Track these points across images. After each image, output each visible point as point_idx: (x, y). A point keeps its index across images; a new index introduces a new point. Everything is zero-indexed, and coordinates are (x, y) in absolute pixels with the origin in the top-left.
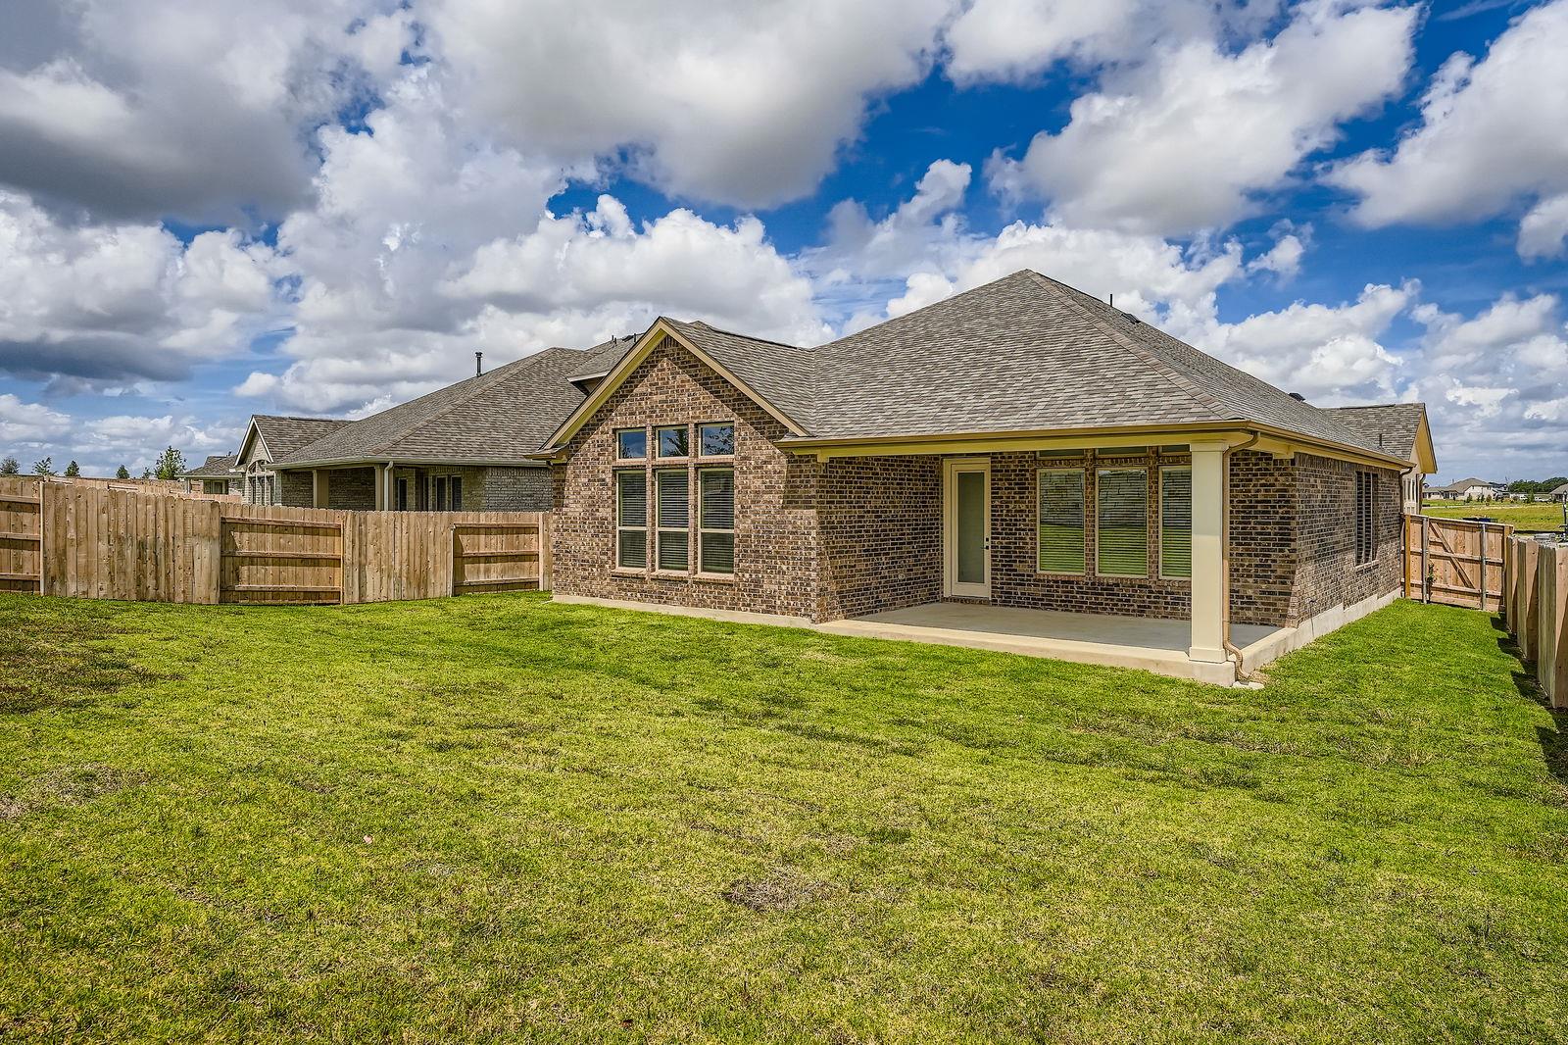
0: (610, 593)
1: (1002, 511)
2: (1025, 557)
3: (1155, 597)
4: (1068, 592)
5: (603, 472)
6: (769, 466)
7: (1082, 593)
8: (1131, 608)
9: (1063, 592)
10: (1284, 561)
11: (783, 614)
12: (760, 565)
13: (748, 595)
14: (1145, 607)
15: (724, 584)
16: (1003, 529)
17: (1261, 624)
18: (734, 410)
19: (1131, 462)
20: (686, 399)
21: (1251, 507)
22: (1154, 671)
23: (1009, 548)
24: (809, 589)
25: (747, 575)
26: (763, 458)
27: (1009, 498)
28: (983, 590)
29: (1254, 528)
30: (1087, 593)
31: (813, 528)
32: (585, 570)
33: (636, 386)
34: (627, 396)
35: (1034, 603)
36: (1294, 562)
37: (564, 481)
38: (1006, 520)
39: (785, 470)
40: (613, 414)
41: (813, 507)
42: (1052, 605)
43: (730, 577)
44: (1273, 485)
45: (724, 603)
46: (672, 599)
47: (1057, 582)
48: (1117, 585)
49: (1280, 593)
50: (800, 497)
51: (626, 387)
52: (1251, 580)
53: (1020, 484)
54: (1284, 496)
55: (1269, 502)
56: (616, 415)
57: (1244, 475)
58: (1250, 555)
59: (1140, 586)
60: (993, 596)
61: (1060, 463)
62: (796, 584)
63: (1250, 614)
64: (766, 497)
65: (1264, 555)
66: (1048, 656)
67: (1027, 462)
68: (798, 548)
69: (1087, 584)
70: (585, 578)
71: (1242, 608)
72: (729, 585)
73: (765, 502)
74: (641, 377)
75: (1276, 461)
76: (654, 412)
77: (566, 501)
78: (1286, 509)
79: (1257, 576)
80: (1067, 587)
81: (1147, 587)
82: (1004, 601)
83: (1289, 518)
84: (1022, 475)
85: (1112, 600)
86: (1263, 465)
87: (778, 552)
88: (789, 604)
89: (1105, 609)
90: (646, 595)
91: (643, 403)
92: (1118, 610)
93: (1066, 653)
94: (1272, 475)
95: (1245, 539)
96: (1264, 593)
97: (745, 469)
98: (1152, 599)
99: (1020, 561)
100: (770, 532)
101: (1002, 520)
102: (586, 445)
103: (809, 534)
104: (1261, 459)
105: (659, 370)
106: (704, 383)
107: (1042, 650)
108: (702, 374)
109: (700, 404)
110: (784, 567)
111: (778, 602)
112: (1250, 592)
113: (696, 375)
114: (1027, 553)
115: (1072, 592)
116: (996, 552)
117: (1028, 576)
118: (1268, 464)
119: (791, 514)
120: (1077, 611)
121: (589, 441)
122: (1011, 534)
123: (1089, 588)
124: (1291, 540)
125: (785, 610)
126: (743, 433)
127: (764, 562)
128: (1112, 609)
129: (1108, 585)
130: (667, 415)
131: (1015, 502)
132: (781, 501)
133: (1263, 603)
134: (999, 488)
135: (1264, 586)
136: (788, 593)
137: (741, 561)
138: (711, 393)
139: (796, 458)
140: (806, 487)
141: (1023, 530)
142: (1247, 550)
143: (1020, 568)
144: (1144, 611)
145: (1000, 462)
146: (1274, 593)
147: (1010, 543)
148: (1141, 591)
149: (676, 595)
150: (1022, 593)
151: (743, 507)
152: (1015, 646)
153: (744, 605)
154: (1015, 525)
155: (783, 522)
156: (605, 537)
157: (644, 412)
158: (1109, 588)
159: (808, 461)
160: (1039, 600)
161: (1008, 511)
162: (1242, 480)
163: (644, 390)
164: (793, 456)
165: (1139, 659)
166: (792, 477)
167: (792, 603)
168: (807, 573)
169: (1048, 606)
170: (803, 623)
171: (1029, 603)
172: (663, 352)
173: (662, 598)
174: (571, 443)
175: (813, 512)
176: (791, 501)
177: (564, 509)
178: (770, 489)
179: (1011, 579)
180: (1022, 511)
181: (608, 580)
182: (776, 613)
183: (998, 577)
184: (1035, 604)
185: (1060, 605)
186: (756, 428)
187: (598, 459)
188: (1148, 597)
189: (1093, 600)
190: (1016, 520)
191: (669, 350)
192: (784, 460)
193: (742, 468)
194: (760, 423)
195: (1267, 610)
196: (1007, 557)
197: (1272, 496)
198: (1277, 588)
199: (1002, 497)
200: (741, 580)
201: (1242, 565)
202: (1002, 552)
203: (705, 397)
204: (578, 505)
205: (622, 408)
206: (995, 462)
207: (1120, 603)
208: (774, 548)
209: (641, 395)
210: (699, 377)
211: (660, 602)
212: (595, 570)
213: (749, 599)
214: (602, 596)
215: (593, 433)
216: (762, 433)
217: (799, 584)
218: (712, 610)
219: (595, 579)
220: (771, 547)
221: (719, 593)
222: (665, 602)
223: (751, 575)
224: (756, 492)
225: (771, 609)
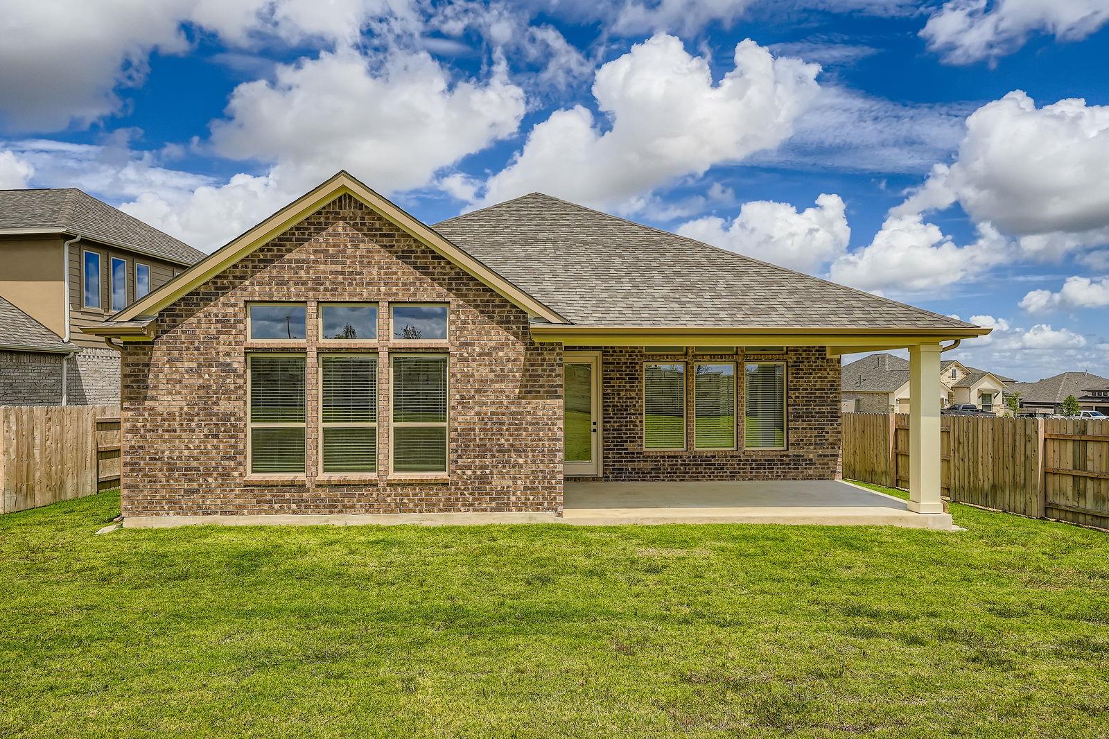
0: (240, 507)
1: (614, 398)
2: (635, 438)
3: (743, 465)
4: (673, 465)
5: (228, 354)
6: (501, 354)
7: (685, 465)
8: (725, 474)
9: (670, 465)
10: (833, 432)
11: (520, 510)
12: (488, 461)
13: (470, 494)
14: (735, 472)
15: (436, 484)
16: (615, 414)
17: (819, 479)
18: (449, 290)
19: (722, 358)
20: (375, 273)
21: (812, 393)
23: (621, 430)
24: (554, 482)
25: (469, 472)
26: (492, 344)
27: (620, 386)
28: (590, 468)
29: (814, 409)
30: (689, 465)
31: (559, 418)
33: (290, 251)
34: (271, 262)
35: (643, 476)
36: (839, 432)
37: (148, 365)
38: (617, 406)
39: (522, 358)
40: (247, 283)
41: (559, 397)
42: (659, 477)
43: (442, 475)
44: (826, 377)
45: (434, 505)
46: (352, 507)
47: (664, 457)
48: (714, 457)
49: (831, 456)
50: (542, 386)
52: (812, 447)
53: (632, 375)
54: (833, 385)
55: (824, 389)
56: (252, 284)
57: (807, 370)
58: (811, 429)
59: (732, 457)
60: (604, 473)
61: (667, 358)
62: (536, 478)
63: (811, 472)
64: (497, 386)
65: (821, 429)
67: (637, 356)
68: (540, 440)
69: (689, 457)
70: (190, 492)
71: (806, 469)
72: (443, 484)
73: (495, 391)
74: (297, 240)
75: (828, 360)
76: (322, 284)
77: (150, 393)
78: (834, 395)
79: (816, 444)
80: (672, 461)
81: (736, 457)
82: (616, 477)
83: (836, 401)
84: (632, 367)
85: (710, 469)
86: (819, 363)
87: (512, 445)
88: (527, 499)
89: (704, 477)
90: (308, 506)
91: (302, 273)
92: (715, 476)
94: (825, 370)
95: (807, 417)
96: (820, 456)
97: (465, 355)
98: (741, 466)
99: (630, 442)
100: (502, 424)
101: (613, 406)
102: (193, 320)
103: (554, 424)
104: (818, 358)
105: (329, 235)
106: (405, 256)
108: (402, 245)
109: (399, 279)
110: (521, 461)
111: (513, 499)
112: (811, 456)
113: (392, 246)
114: (637, 434)
115: (677, 465)
116: (609, 434)
117: (637, 453)
118: (823, 362)
119: (529, 405)
120: (681, 480)
121: (200, 315)
122: (622, 418)
123: (691, 461)
124: (839, 417)
125: (522, 506)
126: (463, 317)
127: (493, 456)
128: (710, 476)
129: (706, 457)
130: (344, 290)
131: (626, 390)
132: (517, 391)
133: (820, 464)
134: (611, 379)
135: (820, 451)
136: (526, 488)
137: (458, 457)
138: (416, 268)
139: (537, 345)
140: (549, 376)
141: (633, 414)
142: (809, 425)
143: (631, 447)
144: (734, 476)
145: (612, 355)
146: (827, 456)
147: (621, 426)
148: (733, 461)
149: (358, 501)
150: (632, 469)
151: (462, 398)
153: (464, 505)
154: (627, 410)
155: (519, 413)
156: (231, 437)
157: (304, 284)
158: (707, 460)
159: (553, 350)
160: (648, 473)
161: (619, 398)
162: (805, 374)
163: (304, 256)
164: (533, 343)
166: (532, 365)
167: (531, 498)
168: (551, 465)
169: (656, 478)
170: (547, 518)
171: (639, 477)
172: (339, 213)
173: (332, 507)
174: (160, 315)
175: (560, 402)
176: (530, 388)
177: (147, 403)
178: (501, 378)
179: (621, 457)
180: (632, 398)
181: (237, 491)
182: (509, 510)
183: (610, 456)
184: (645, 477)
185: (666, 477)
186: (482, 312)
187: (217, 338)
188: (738, 465)
189: (694, 470)
190: (626, 406)
191: (347, 212)
192: (521, 347)
193: (460, 355)
194: (487, 306)
195: (822, 468)
196: (619, 438)
197: (825, 385)
198: (829, 452)
199: (613, 386)
200: (460, 478)
201: (806, 437)
202: (613, 434)
203: (403, 272)
204: (178, 397)
205: (264, 275)
206: (607, 355)
207: (716, 471)
208: (507, 440)
209: (297, 261)
210: (395, 248)
211: (331, 512)
212: (210, 480)
213: (471, 498)
214: (224, 513)
215: (206, 305)
216: (491, 317)
217: (540, 478)
218: (417, 515)
219: (211, 491)
220: (502, 440)
221: (427, 495)
222: (340, 512)
223: (474, 472)
224: (482, 381)
225: (503, 506)
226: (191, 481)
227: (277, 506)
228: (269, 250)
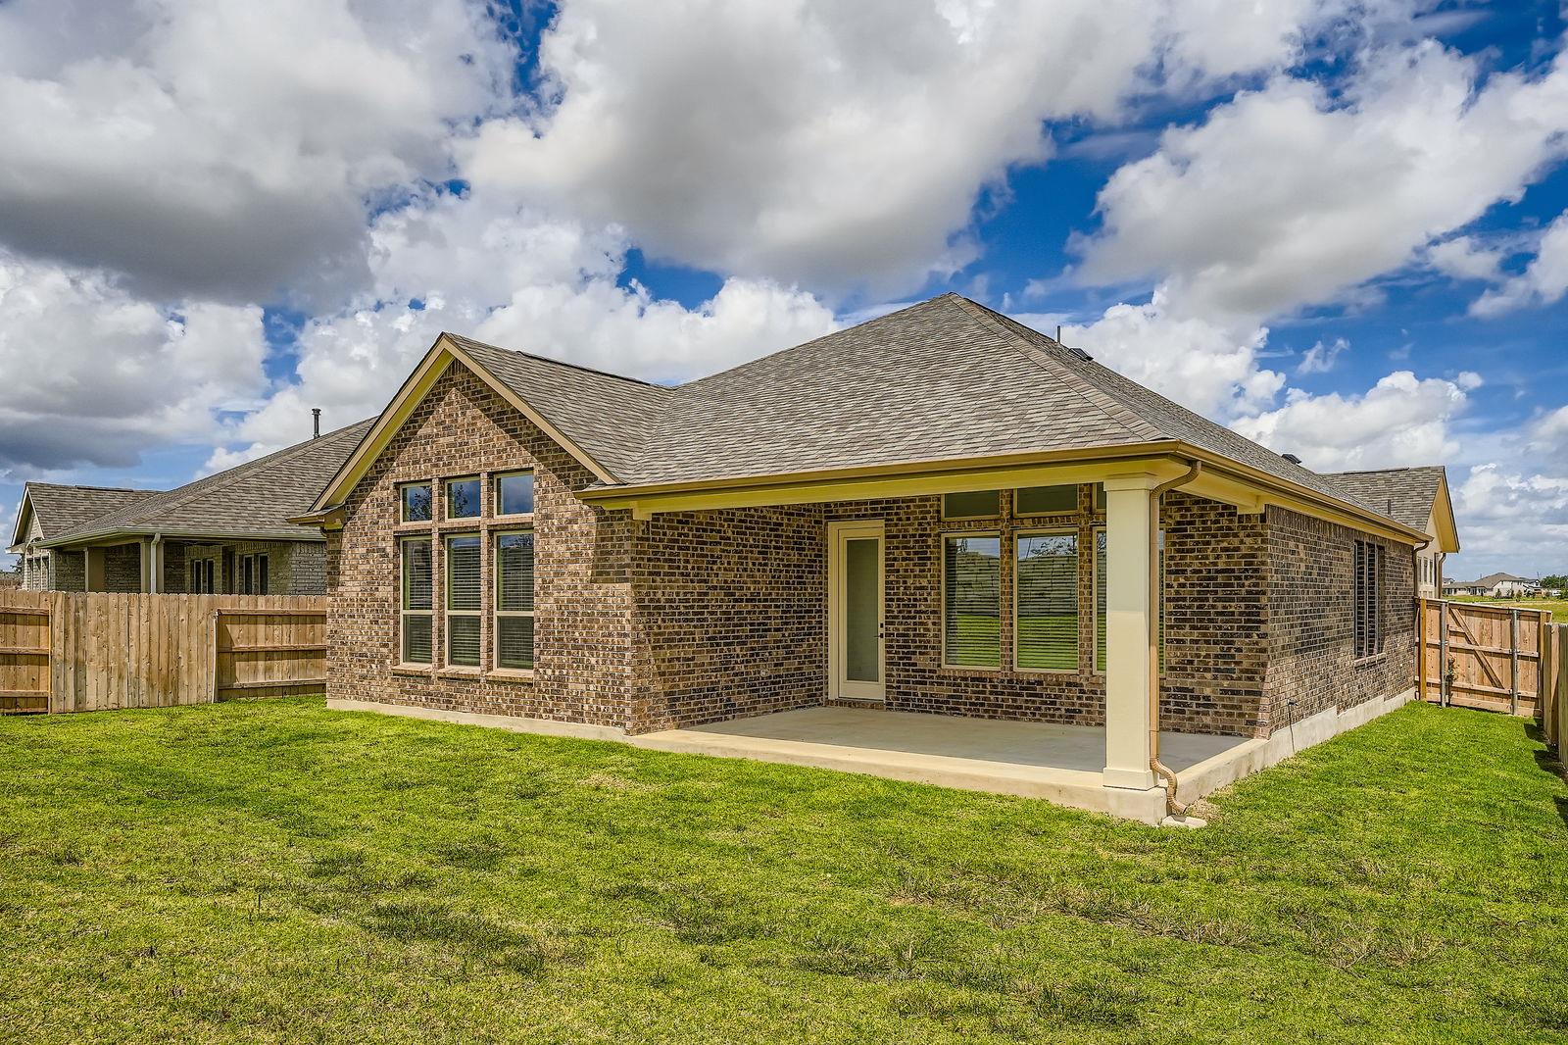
0: (391, 696)
1: (898, 588)
2: (926, 647)
3: (1087, 699)
4: (979, 692)
5: (384, 539)
6: (575, 527)
7: (997, 693)
8: (1058, 713)
9: (974, 692)
10: (1251, 650)
11: (592, 722)
12: (565, 658)
13: (551, 698)
14: (1074, 711)
15: (523, 684)
16: (900, 612)
17: (1222, 734)
18: (533, 453)
19: (1051, 522)
20: (477, 441)
21: (1210, 579)
22: (1055, 801)
23: (907, 635)
24: (622, 689)
25: (549, 672)
26: (568, 515)
27: (906, 571)
28: (875, 691)
29: (1213, 607)
30: (1002, 693)
31: (627, 608)
32: (363, 667)
33: (420, 427)
34: (409, 440)
35: (937, 706)
36: (1264, 650)
37: (339, 552)
38: (903, 600)
39: (594, 531)
40: (395, 464)
41: (626, 580)
42: (958, 709)
43: (529, 674)
44: (1237, 549)
45: (522, 708)
46: (462, 704)
47: (966, 679)
48: (1040, 683)
49: (1248, 693)
50: (611, 566)
51: (409, 428)
52: (1208, 675)
53: (921, 553)
54: (1251, 563)
55: (1233, 571)
56: (398, 464)
57: (1200, 536)
58: (1207, 642)
59: (1069, 684)
60: (887, 698)
61: (969, 525)
62: (607, 683)
63: (1207, 720)
64: (572, 567)
65: (1227, 643)
66: (917, 780)
67: (929, 524)
68: (610, 635)
69: (1002, 681)
70: (363, 678)
71: (1198, 713)
72: (529, 684)
73: (571, 574)
74: (426, 414)
75: (1240, 517)
76: (441, 459)
77: (342, 578)
78: (1254, 580)
79: (1218, 670)
80: (978, 686)
81: (1076, 685)
82: (902, 705)
83: (1258, 593)
84: (923, 541)
85: (1034, 702)
86: (1224, 522)
87: (585, 641)
88: (598, 709)
89: (1025, 714)
90: (431, 699)
91: (428, 448)
92: (1042, 715)
93: (942, 775)
94: (1236, 535)
95: (1201, 621)
96: (1225, 692)
97: (546, 530)
98: (1085, 701)
99: (920, 653)
100: (576, 613)
101: (898, 600)
102: (364, 506)
103: (622, 615)
104: (1222, 515)
105: (446, 405)
106: (499, 419)
107: (911, 771)
108: (496, 408)
109: (494, 446)
110: (593, 661)
111: (586, 707)
112: (1208, 691)
113: (489, 409)
114: (929, 642)
115: (984, 692)
116: (892, 641)
117: (930, 671)
118: (1231, 521)
119: (600, 590)
120: (990, 717)
121: (368, 500)
122: (909, 617)
123: (1005, 687)
124: (1264, 622)
125: (595, 717)
126: (544, 484)
127: (569, 653)
128: (1034, 714)
129: (1028, 683)
130: (456, 463)
131: (915, 576)
132: (590, 572)
133: (1224, 706)
134: (895, 559)
135: (1226, 683)
136: (598, 695)
137: (541, 652)
138: (507, 431)
139: (607, 514)
140: (618, 553)
141: (924, 612)
142: (1205, 635)
143: (922, 662)
144: (1072, 717)
145: (896, 525)
146: (1238, 693)
147: (908, 629)
148: (1070, 691)
149: (467, 698)
150: (923, 695)
151: (544, 581)
152: (875, 766)
153: (545, 711)
154: (915, 606)
155: (592, 601)
156: (387, 623)
157: (430, 461)
158: (1031, 687)
159: (622, 519)
160: (943, 702)
161: (905, 588)
162: (1197, 543)
163: (429, 431)
164: (603, 512)
165: (1036, 784)
166: (603, 540)
167: (602, 707)
168: (620, 667)
169: (955, 711)
171: (931, 707)
172: (451, 380)
173: (450, 703)
174: (347, 503)
175: (627, 586)
176: (601, 574)
177: (340, 589)
178: (576, 556)
179: (909, 676)
180: (922, 588)
181: (389, 679)
182: (583, 721)
183: (894, 673)
184: (939, 708)
185: (969, 710)
186: (559, 477)
187: (378, 523)
188: (1079, 698)
189: (1010, 703)
190: (915, 600)
191: (458, 377)
192: (592, 518)
193: (543, 529)
194: (563, 469)
195: (1230, 715)
196: (905, 647)
197: (1236, 564)
198: (1243, 685)
199: (898, 571)
200: (542, 678)
201: (1198, 656)
202: (898, 641)
203: (499, 437)
204: (356, 583)
205: (404, 456)
206: (890, 525)
207: (1043, 707)
208: (581, 634)
209: (426, 437)
210: (492, 411)
211: (448, 708)
212: (374, 666)
213: (551, 702)
214: (382, 700)
215: (371, 490)
216: (567, 483)
217: (610, 683)
218: (508, 718)
219: (373, 678)
220: (577, 634)
221: (516, 695)
222: (454, 708)
223: (554, 672)
224: (560, 561)
225: (577, 717)
227: (413, 698)
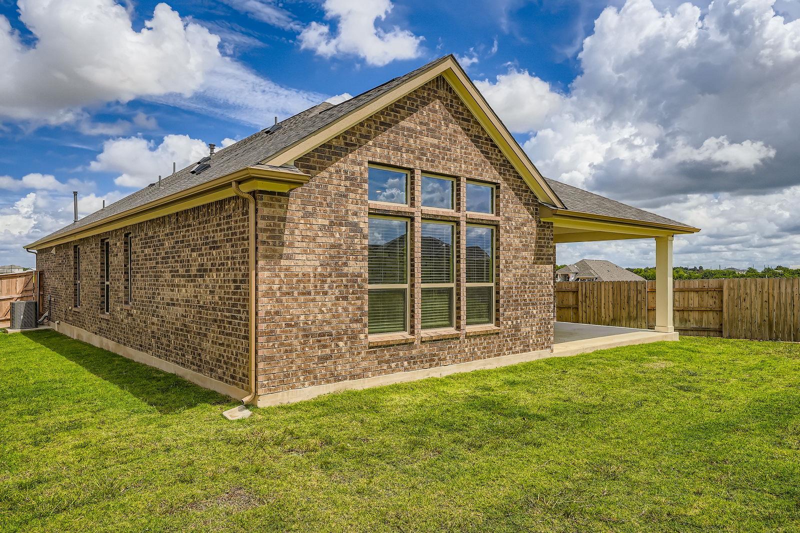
0: (367, 369)
5: (355, 214)
6: (525, 228)
11: (534, 350)
12: (519, 313)
13: (510, 340)
15: (493, 334)
18: (500, 173)
20: (458, 151)
24: (549, 326)
25: (510, 323)
26: (521, 220)
31: (552, 279)
33: (403, 118)
34: (389, 125)
37: (284, 219)
39: (535, 232)
40: (371, 143)
45: (492, 352)
46: (445, 359)
50: (544, 255)
56: (375, 145)
62: (541, 324)
64: (523, 254)
68: (543, 295)
72: (497, 333)
73: (522, 258)
74: (409, 109)
76: (425, 155)
77: (286, 251)
87: (530, 300)
88: (538, 341)
90: (415, 362)
91: (411, 141)
97: (508, 228)
100: (526, 283)
102: (325, 174)
103: (549, 283)
105: (430, 110)
106: (476, 140)
108: (474, 131)
109: (472, 159)
110: (535, 312)
111: (531, 341)
113: (469, 130)
119: (538, 269)
121: (332, 169)
125: (535, 346)
127: (522, 309)
130: (440, 163)
132: (533, 258)
136: (538, 333)
137: (505, 310)
138: (482, 152)
139: (542, 223)
140: (546, 247)
149: (448, 353)
151: (507, 262)
153: (507, 349)
155: (534, 275)
156: (358, 299)
157: (413, 152)
163: (412, 126)
164: (540, 222)
166: (540, 238)
167: (539, 339)
168: (548, 314)
170: (546, 354)
172: (436, 92)
173: (432, 361)
174: (295, 164)
175: (552, 266)
177: (284, 262)
178: (526, 247)
181: (363, 355)
182: (529, 350)
186: (516, 194)
187: (346, 196)
191: (442, 92)
192: (534, 224)
193: (506, 227)
194: (519, 190)
203: (476, 155)
204: (311, 257)
205: (383, 138)
208: (528, 296)
209: (409, 130)
210: (470, 133)
211: (431, 366)
212: (341, 344)
213: (511, 343)
214: (353, 377)
215: (337, 160)
216: (521, 199)
217: (543, 324)
218: (481, 361)
219: (341, 356)
220: (526, 296)
221: (488, 343)
222: (437, 364)
223: (512, 322)
224: (516, 249)
225: (526, 348)
226: (325, 347)
227: (393, 365)
228: (388, 115)
